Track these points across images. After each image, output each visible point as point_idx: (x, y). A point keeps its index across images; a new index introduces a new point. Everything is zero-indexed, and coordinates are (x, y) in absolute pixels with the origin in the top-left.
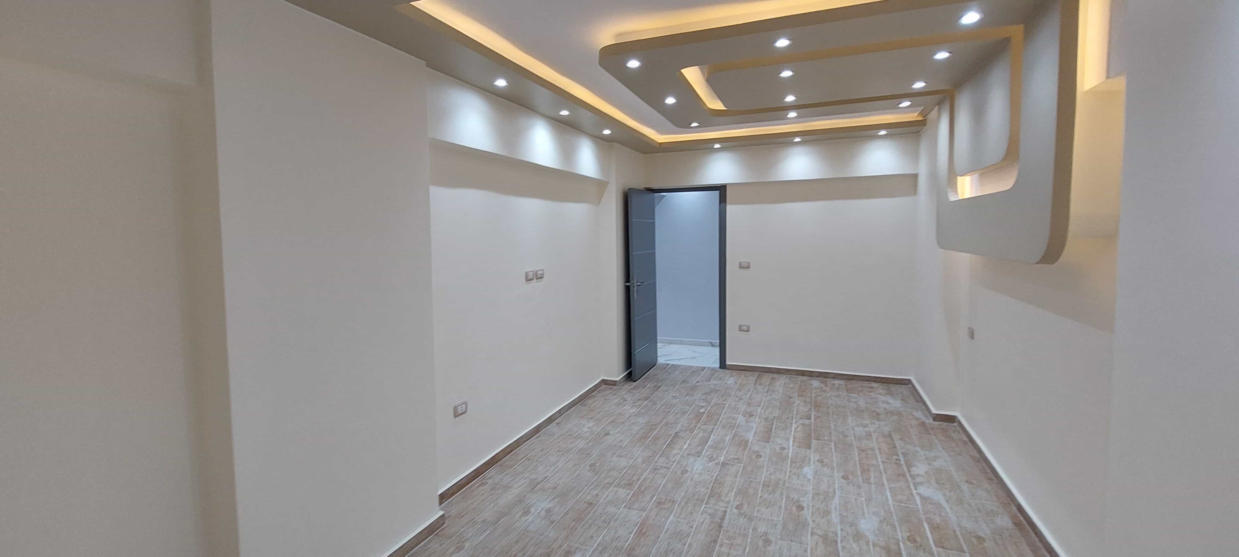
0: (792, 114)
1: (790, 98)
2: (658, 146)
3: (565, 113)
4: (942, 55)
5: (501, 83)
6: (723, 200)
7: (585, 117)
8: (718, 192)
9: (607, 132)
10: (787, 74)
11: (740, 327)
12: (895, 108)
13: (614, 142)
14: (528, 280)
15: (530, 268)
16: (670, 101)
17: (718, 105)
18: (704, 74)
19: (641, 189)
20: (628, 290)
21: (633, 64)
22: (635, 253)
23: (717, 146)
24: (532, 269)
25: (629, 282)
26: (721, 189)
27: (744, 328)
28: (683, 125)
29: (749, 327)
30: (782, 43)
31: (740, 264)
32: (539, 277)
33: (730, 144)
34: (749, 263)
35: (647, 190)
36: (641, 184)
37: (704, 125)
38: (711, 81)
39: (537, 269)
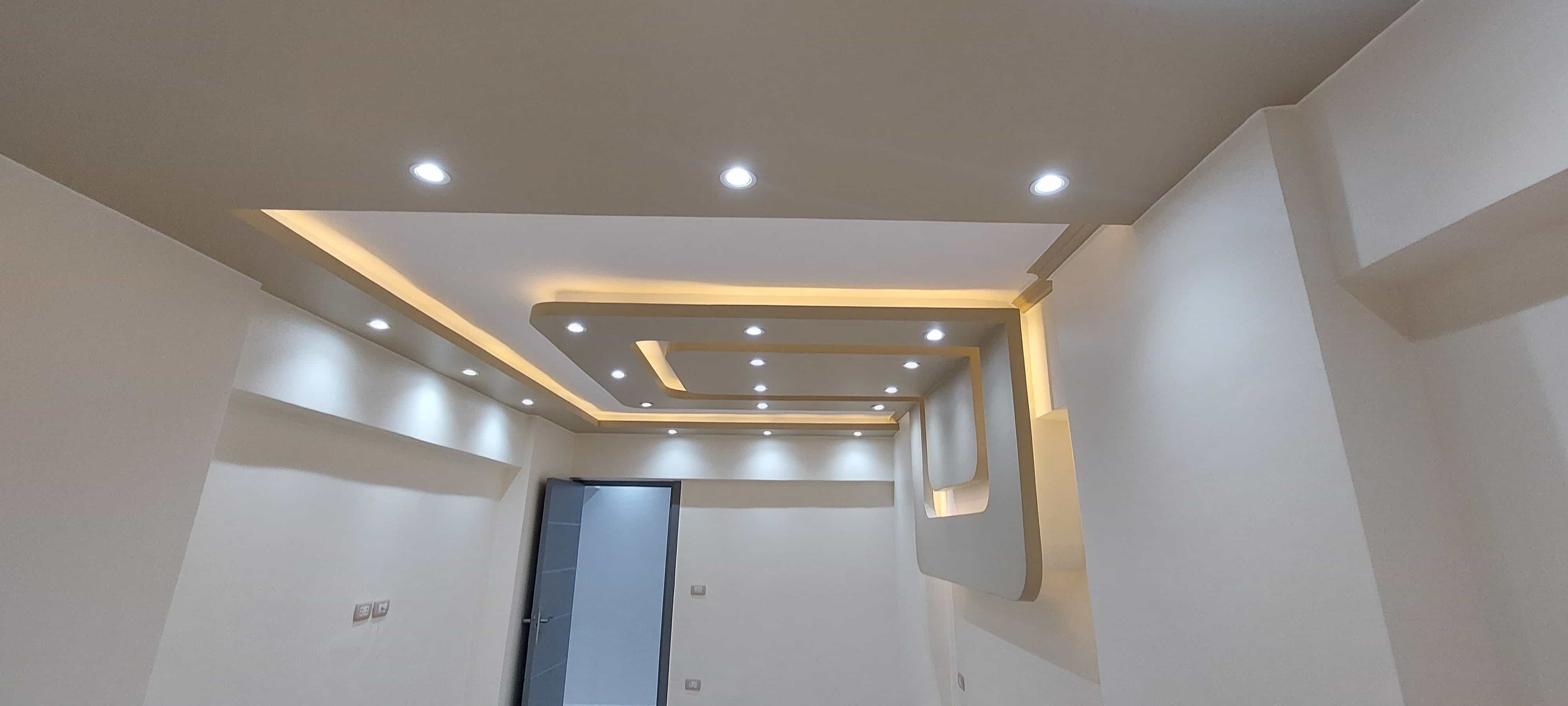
0: (762, 406)
1: (761, 388)
2: (596, 424)
3: (470, 372)
4: (911, 365)
5: (379, 325)
6: (675, 500)
7: (502, 380)
8: (670, 488)
9: (528, 402)
10: (757, 362)
11: (687, 682)
12: (870, 410)
13: (537, 414)
14: (357, 618)
15: (365, 599)
16: (618, 374)
17: (676, 385)
18: (663, 351)
19: (568, 480)
20: (526, 630)
21: (576, 328)
22: (545, 572)
23: (672, 432)
24: (368, 601)
25: (529, 617)
26: (674, 486)
27: (694, 685)
28: (634, 404)
29: (699, 683)
30: (754, 331)
31: (693, 588)
32: (378, 613)
33: (687, 430)
34: (704, 588)
35: (574, 481)
36: (565, 472)
37: (656, 407)
38: (670, 358)
39: (378, 600)
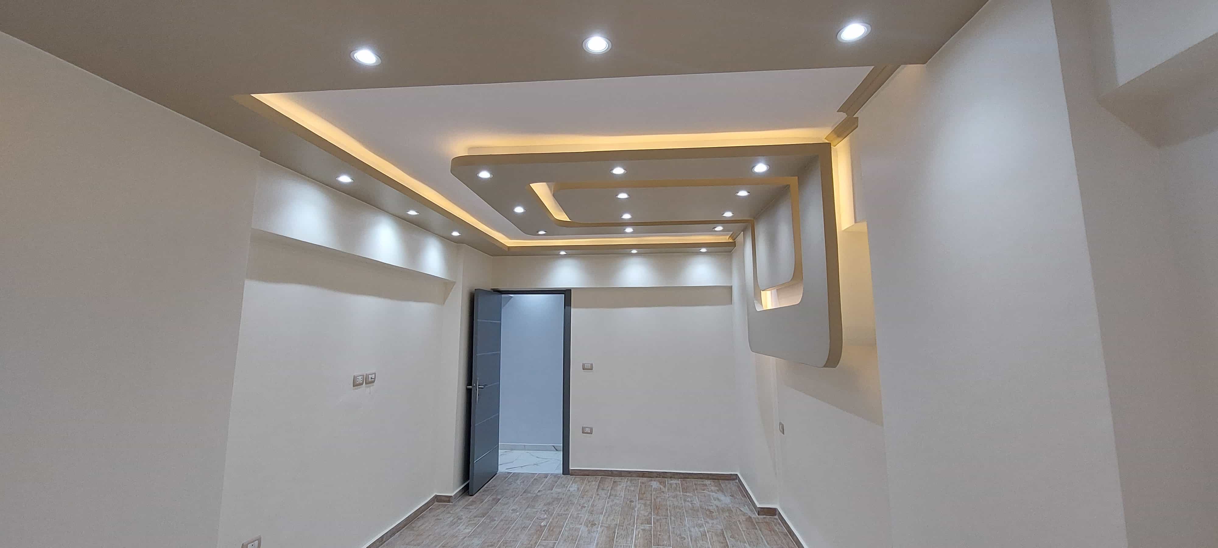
0: (629, 230)
1: (627, 216)
2: (507, 250)
3: (412, 213)
4: (743, 193)
5: (345, 179)
6: (568, 303)
7: (435, 219)
8: (564, 295)
9: (455, 234)
10: (623, 196)
11: (583, 428)
12: (712, 231)
13: (463, 243)
14: (356, 385)
15: (359, 371)
16: (519, 210)
17: (562, 216)
18: (551, 190)
19: (490, 290)
20: (469, 393)
21: (485, 175)
22: (478, 354)
23: (563, 253)
24: (360, 373)
25: (471, 385)
26: (566, 293)
27: (588, 430)
28: (533, 233)
29: (591, 429)
30: (618, 171)
31: (583, 365)
32: (369, 381)
33: (574, 252)
34: (592, 365)
35: (494, 291)
36: (488, 284)
37: (550, 234)
38: (556, 196)
39: (368, 372)
